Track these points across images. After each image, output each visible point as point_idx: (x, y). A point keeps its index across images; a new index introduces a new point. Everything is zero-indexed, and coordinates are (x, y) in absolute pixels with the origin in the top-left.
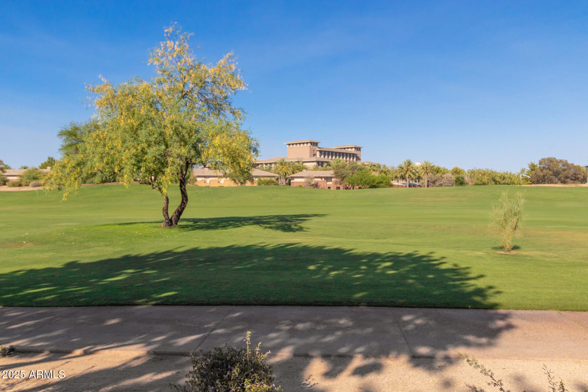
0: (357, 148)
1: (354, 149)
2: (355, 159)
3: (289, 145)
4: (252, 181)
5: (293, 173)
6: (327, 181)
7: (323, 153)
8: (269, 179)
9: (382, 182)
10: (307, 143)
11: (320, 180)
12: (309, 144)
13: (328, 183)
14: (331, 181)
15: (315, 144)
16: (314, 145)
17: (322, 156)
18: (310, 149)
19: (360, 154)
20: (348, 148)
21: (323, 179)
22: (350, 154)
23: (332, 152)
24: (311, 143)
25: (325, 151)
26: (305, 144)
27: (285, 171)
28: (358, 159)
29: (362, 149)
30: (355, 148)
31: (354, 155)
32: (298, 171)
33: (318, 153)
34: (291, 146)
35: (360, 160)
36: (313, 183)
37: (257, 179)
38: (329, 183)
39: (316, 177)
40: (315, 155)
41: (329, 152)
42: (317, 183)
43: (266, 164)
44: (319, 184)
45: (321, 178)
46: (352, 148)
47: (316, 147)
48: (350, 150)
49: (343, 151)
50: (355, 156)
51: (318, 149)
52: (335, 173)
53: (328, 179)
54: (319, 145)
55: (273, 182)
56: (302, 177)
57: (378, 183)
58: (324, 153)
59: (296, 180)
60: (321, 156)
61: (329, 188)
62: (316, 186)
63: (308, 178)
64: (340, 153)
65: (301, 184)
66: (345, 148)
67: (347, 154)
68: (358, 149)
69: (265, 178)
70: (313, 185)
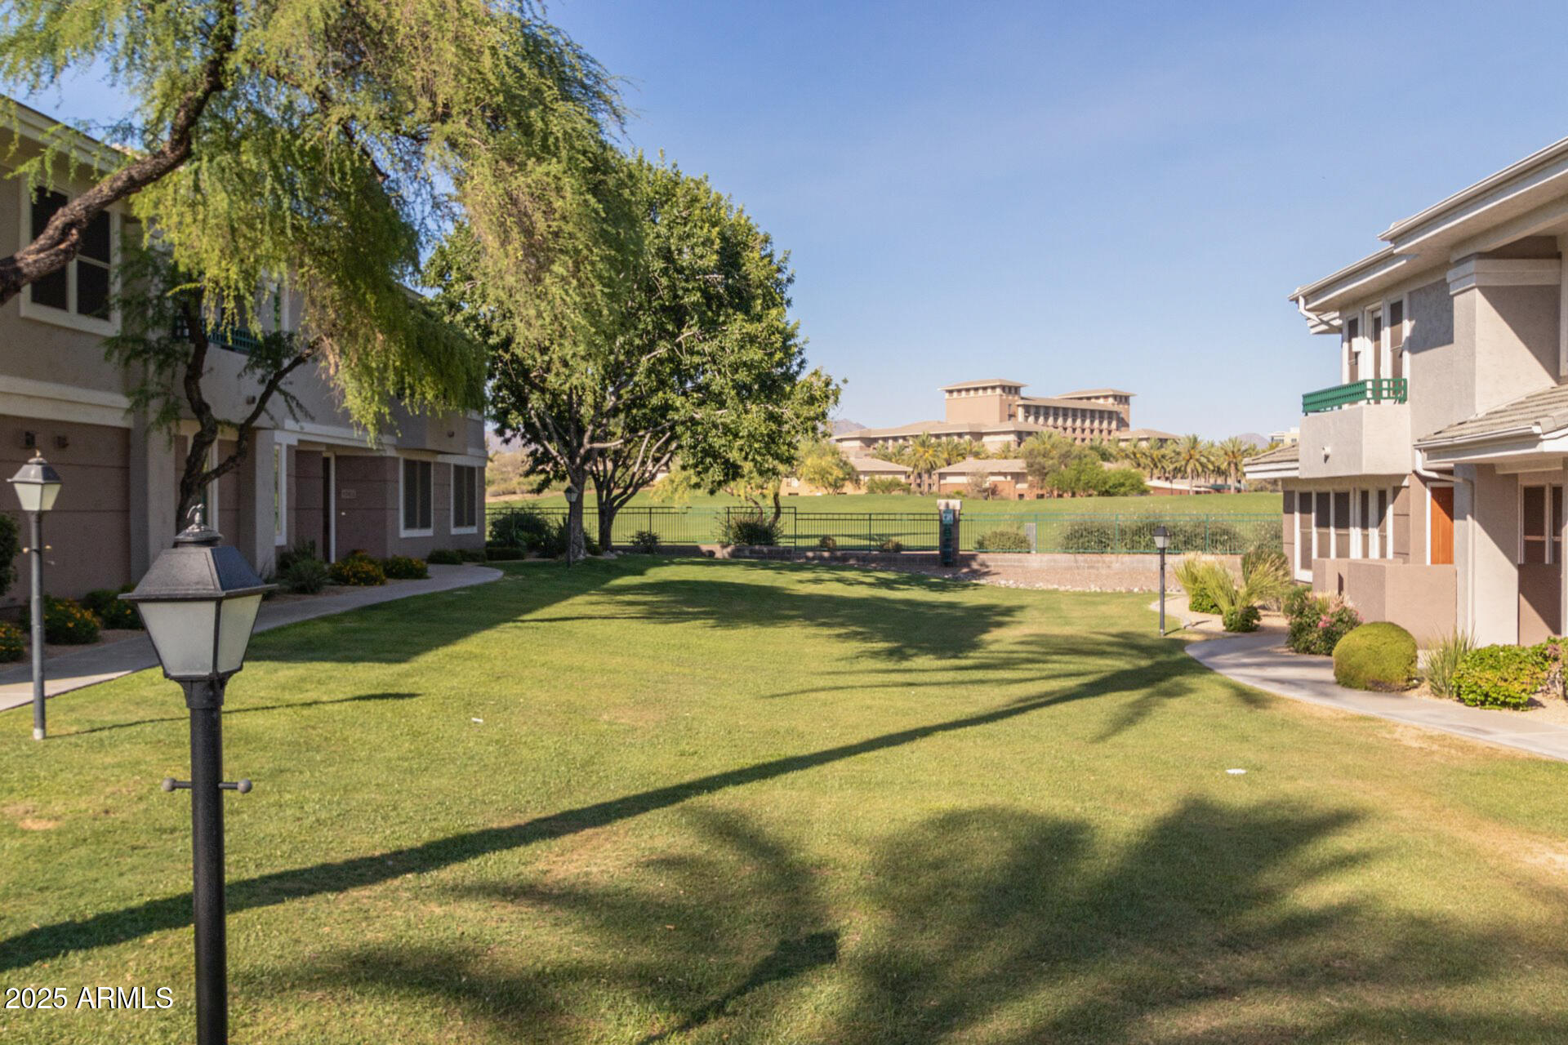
0: (1121, 397)
1: (1111, 400)
2: (1114, 425)
3: (951, 392)
4: (857, 482)
5: (949, 464)
6: (1017, 483)
7: (1032, 411)
8: (890, 477)
9: (1122, 485)
10: (993, 388)
11: (1001, 478)
12: (998, 391)
13: (1019, 486)
14: (1025, 481)
15: (1012, 390)
16: (1010, 392)
17: (1031, 419)
18: (1002, 402)
19: (1128, 411)
20: (1097, 398)
21: (1009, 478)
22: (1101, 413)
23: (1056, 409)
24: (1003, 388)
25: (1037, 408)
26: (989, 391)
27: (931, 459)
28: (1123, 423)
29: (1131, 400)
30: (1115, 397)
31: (1110, 415)
32: (960, 458)
33: (1020, 412)
34: (955, 394)
35: (1127, 425)
36: (987, 485)
37: (867, 478)
38: (1022, 487)
39: (993, 474)
40: (1012, 416)
41: (1047, 408)
42: (996, 486)
43: (895, 439)
44: (1000, 488)
45: (1005, 474)
46: (1106, 397)
47: (1016, 398)
48: (1101, 401)
49: (1084, 405)
50: (1115, 416)
51: (1021, 402)
52: (1030, 465)
53: (1018, 477)
54: (1024, 392)
55: (898, 484)
56: (963, 474)
57: (1115, 486)
58: (1034, 410)
59: (950, 480)
60: (1026, 418)
61: (1021, 496)
62: (993, 491)
63: (973, 474)
64: (1075, 410)
65: (960, 489)
66: (1089, 398)
67: (1092, 412)
68: (1123, 399)
69: (883, 477)
70: (986, 490)
